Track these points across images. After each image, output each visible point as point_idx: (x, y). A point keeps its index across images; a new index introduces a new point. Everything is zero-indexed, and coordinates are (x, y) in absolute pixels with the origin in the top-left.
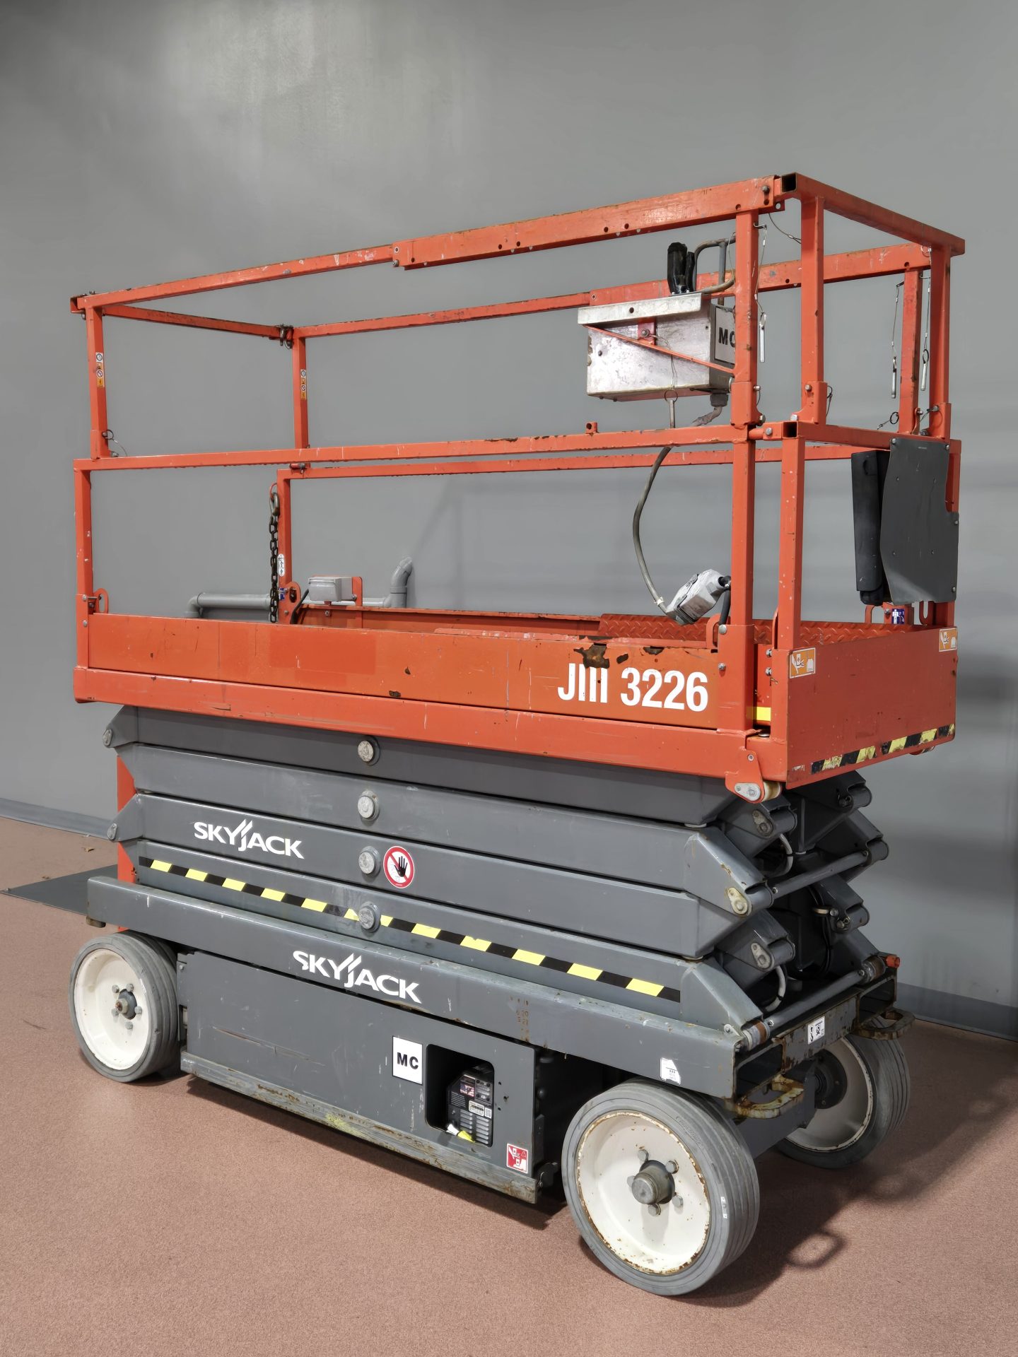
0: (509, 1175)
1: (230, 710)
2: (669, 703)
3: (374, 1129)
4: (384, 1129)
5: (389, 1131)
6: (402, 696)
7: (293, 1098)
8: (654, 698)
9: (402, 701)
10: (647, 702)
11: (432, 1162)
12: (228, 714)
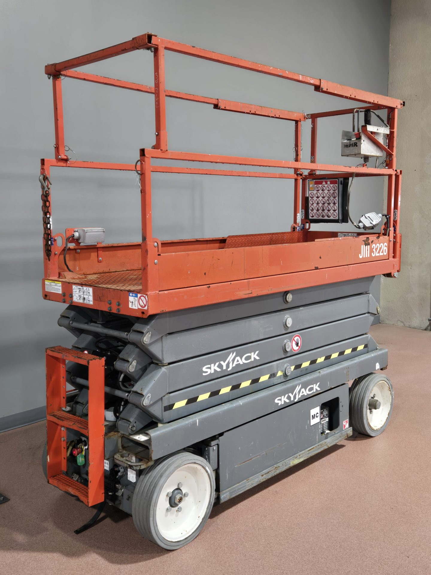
0: (346, 431)
1: (252, 293)
2: (381, 254)
3: (308, 452)
4: (311, 450)
5: (312, 449)
6: (319, 268)
7: (277, 467)
8: (378, 253)
9: (319, 270)
10: (377, 255)
11: (326, 447)
12: (250, 296)
